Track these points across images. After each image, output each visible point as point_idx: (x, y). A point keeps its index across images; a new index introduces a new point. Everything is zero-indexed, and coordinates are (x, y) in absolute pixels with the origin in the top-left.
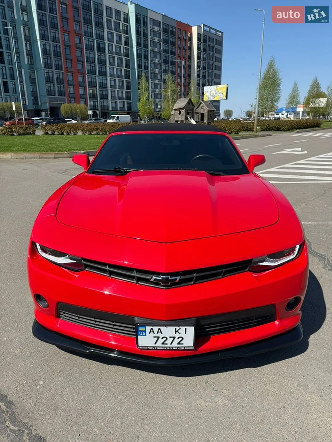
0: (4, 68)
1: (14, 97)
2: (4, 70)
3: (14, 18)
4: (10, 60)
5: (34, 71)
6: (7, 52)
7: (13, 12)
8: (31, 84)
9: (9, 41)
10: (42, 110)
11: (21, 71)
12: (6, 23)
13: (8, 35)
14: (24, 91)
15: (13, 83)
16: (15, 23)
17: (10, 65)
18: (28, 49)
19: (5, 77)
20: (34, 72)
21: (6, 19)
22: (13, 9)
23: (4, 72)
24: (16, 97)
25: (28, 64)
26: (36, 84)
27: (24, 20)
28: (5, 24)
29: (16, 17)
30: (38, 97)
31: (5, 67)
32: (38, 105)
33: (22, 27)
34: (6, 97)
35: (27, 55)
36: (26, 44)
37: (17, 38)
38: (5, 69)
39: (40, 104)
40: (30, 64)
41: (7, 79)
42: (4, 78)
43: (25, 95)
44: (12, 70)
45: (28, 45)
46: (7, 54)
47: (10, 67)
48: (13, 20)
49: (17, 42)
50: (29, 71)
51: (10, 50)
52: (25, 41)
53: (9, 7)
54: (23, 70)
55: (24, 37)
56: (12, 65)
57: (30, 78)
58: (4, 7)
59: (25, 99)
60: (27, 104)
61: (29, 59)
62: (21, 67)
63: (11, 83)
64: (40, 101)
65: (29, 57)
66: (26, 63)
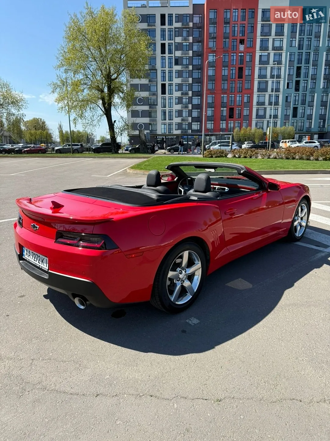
0: (297, 95)
1: (300, 121)
2: (297, 97)
3: (319, 46)
4: (305, 87)
5: (328, 94)
6: (303, 80)
7: (319, 40)
8: (321, 108)
9: (308, 69)
10: (327, 132)
11: (314, 96)
12: (310, 52)
13: (309, 64)
14: (312, 115)
15: (303, 108)
16: (318, 50)
17: (304, 91)
18: (327, 73)
19: (297, 103)
20: (328, 96)
21: (310, 49)
22: (320, 38)
23: (297, 99)
24: (303, 121)
25: (324, 88)
26: (327, 107)
27: (328, 46)
28: (308, 54)
29: (321, 45)
30: (325, 120)
31: (299, 94)
32: (325, 127)
33: (325, 53)
34: (293, 121)
35: (324, 79)
36: (325, 69)
37: (317, 65)
38: (299, 96)
39: (326, 127)
40: (325, 87)
41: (298, 105)
42: (295, 105)
43: (312, 118)
44: (305, 96)
45: (327, 70)
46: (304, 82)
47: (304, 94)
48: (317, 49)
49: (317, 69)
50: (323, 95)
51: (308, 77)
52: (325, 66)
53: (316, 37)
54: (316, 95)
55: (325, 63)
56: (306, 91)
57: (322, 101)
58: (311, 38)
59: (311, 122)
60: (313, 127)
61: (326, 83)
62: (314, 92)
63: (301, 108)
64: (328, 123)
65: (326, 81)
66: (321, 87)
